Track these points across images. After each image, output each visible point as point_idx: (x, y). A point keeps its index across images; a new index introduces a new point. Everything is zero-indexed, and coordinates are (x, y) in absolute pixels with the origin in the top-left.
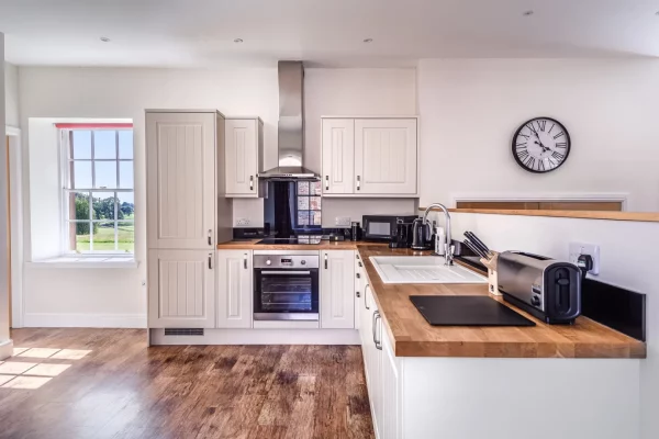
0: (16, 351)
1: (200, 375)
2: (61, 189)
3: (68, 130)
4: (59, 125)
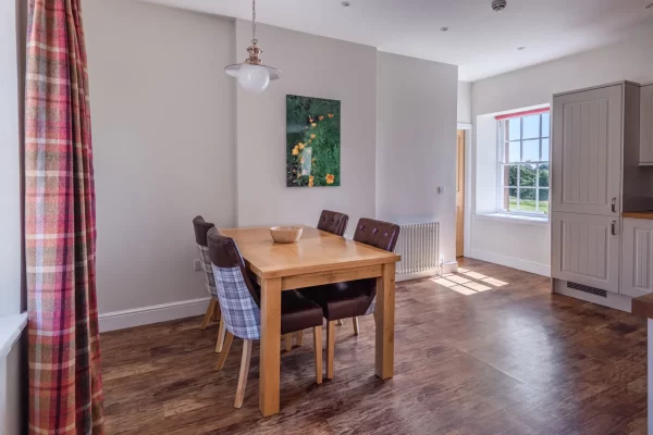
0: (460, 270)
1: (588, 328)
2: (498, 163)
3: (505, 120)
4: (497, 118)
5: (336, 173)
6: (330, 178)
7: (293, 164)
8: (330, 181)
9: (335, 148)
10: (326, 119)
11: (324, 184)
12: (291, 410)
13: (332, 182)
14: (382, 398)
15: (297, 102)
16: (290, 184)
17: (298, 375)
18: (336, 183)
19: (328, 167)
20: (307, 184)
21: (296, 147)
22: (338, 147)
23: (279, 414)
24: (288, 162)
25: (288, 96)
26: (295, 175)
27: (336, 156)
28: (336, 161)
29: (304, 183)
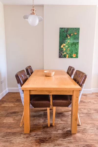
5: (77, 53)
7: (61, 50)
9: (77, 45)
10: (74, 35)
11: (72, 57)
12: (33, 134)
13: (75, 56)
14: (66, 142)
15: (63, 30)
16: (60, 56)
17: (45, 120)
18: (77, 57)
19: (74, 51)
20: (66, 57)
21: (62, 45)
23: (28, 134)
24: (59, 50)
25: (60, 28)
26: (62, 54)
27: (77, 47)
28: (77, 49)
29: (65, 57)
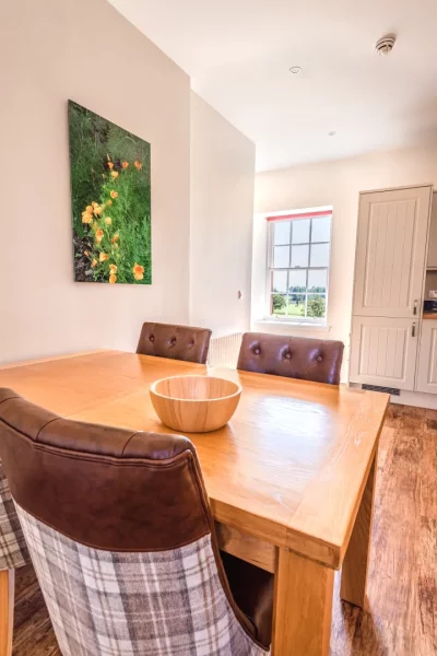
4: (269, 219)
5: (146, 263)
6: (139, 270)
7: (82, 240)
8: (139, 276)
9: (144, 222)
10: (132, 169)
11: (130, 280)
13: (141, 277)
15: (87, 122)
16: (81, 276)
18: (147, 280)
19: (137, 251)
20: (107, 278)
21: (88, 208)
22: (149, 221)
24: (75, 234)
25: (70, 103)
26: (87, 261)
27: (146, 236)
28: (146, 243)
29: (103, 276)
